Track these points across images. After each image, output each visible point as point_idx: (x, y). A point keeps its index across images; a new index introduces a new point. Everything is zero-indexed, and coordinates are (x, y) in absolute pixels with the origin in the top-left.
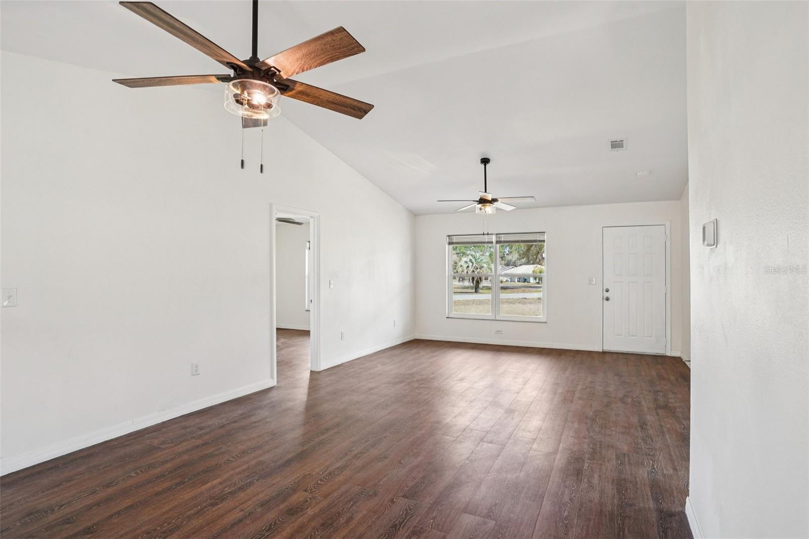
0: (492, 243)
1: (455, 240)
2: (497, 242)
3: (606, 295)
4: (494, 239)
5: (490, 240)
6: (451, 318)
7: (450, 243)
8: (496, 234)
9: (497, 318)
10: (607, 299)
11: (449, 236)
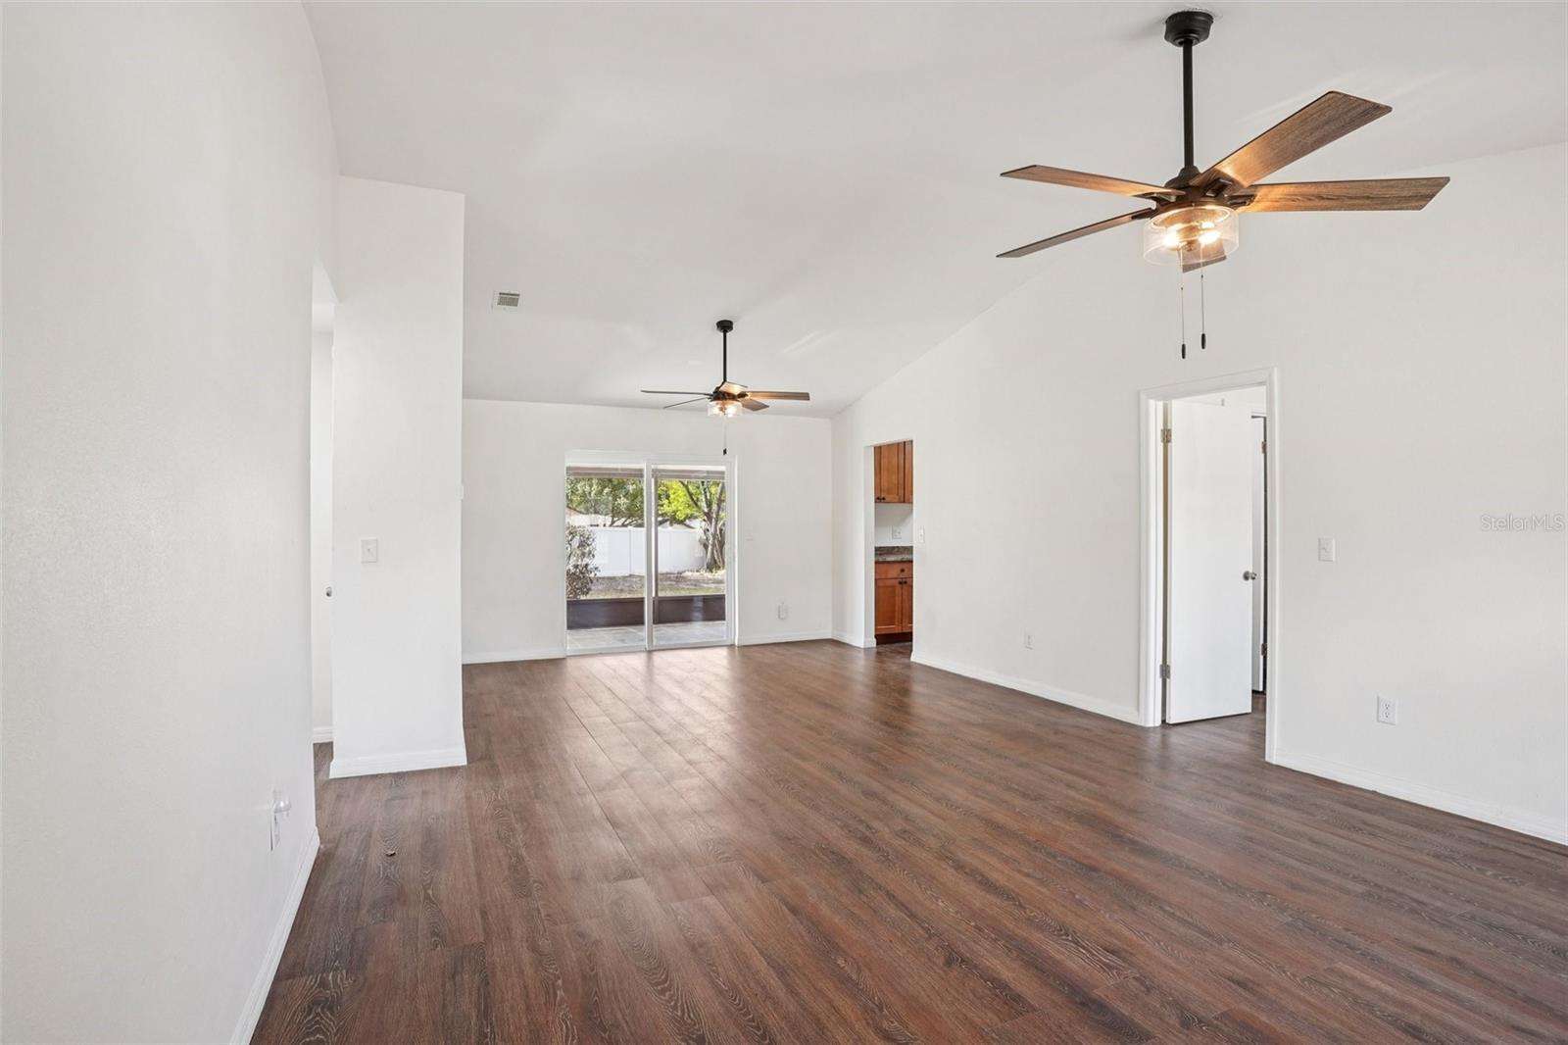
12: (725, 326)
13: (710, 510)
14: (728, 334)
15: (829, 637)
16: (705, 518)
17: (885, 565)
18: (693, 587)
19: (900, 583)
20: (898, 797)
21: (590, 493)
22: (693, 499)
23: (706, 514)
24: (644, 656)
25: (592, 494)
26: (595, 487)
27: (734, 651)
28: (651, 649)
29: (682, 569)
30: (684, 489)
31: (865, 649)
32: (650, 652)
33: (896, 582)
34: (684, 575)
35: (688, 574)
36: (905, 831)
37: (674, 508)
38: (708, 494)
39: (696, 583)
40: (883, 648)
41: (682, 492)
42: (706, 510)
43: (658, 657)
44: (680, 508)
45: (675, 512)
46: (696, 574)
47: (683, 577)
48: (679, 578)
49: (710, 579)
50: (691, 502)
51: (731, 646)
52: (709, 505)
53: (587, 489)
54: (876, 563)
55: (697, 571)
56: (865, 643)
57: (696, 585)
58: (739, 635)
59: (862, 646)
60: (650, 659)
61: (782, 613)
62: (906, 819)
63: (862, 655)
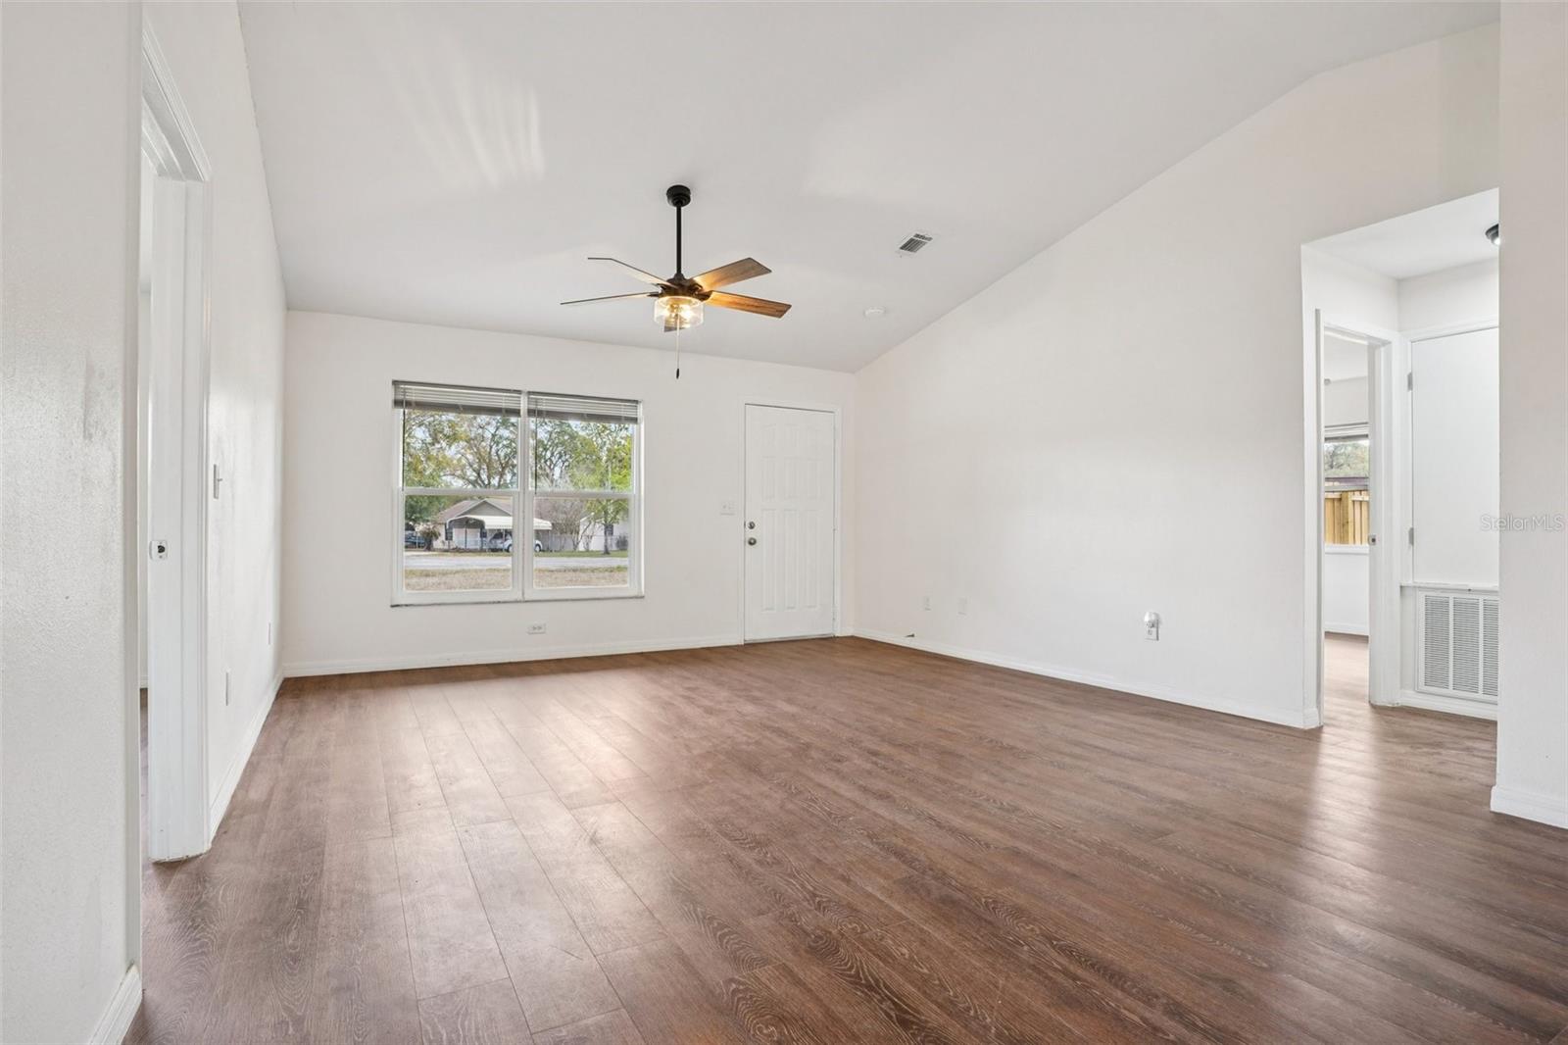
0: (516, 412)
1: (414, 394)
2: (531, 412)
3: (751, 534)
4: (524, 405)
5: (512, 406)
6: (407, 605)
7: (397, 403)
8: (529, 393)
9: (527, 598)
10: (752, 542)
11: (395, 383)
20: (848, 795)
36: (839, 761)
62: (838, 772)
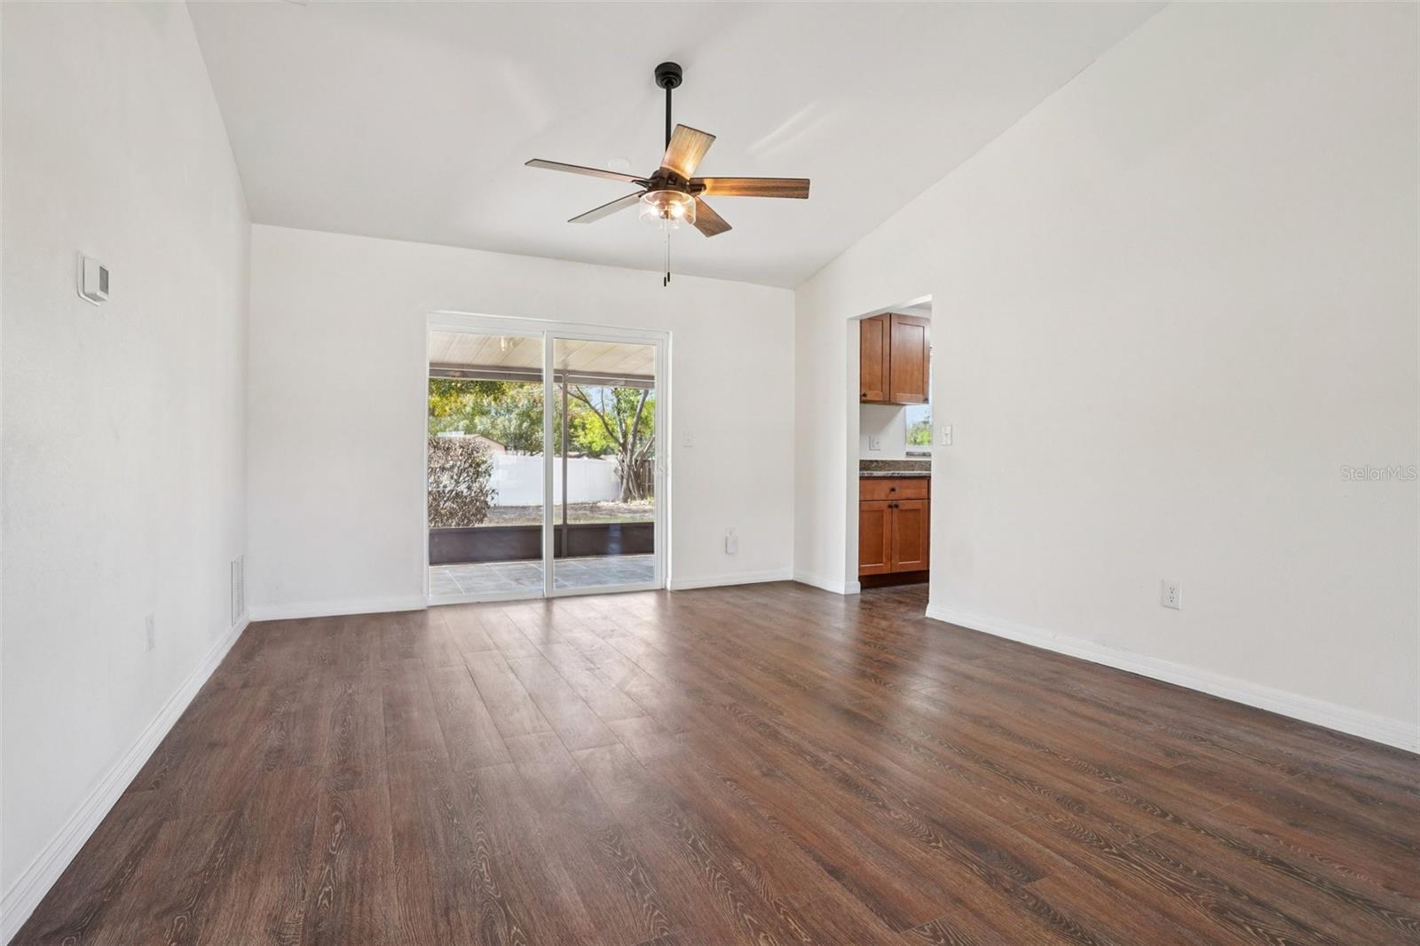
12: (669, 76)
13: (625, 441)
14: (673, 90)
15: (790, 577)
16: (621, 448)
17: (871, 482)
18: (608, 517)
19: (890, 506)
21: (510, 428)
22: (608, 429)
23: (620, 444)
24: (539, 607)
25: (512, 429)
26: (514, 422)
27: (665, 598)
28: (551, 596)
29: (597, 499)
30: (600, 420)
31: (845, 595)
32: (549, 601)
33: (884, 505)
34: (599, 504)
35: (603, 504)
37: (590, 439)
38: (623, 425)
39: (611, 512)
40: (872, 595)
41: (598, 422)
42: (622, 441)
43: (559, 608)
44: (595, 439)
45: (591, 443)
46: (611, 504)
47: (599, 507)
48: (594, 508)
49: (626, 509)
50: (607, 434)
51: (661, 592)
52: (625, 436)
53: (507, 423)
54: (862, 478)
55: (613, 501)
56: (846, 587)
57: (611, 515)
58: (673, 577)
59: (843, 593)
60: (549, 611)
61: (728, 547)
63: (842, 605)
